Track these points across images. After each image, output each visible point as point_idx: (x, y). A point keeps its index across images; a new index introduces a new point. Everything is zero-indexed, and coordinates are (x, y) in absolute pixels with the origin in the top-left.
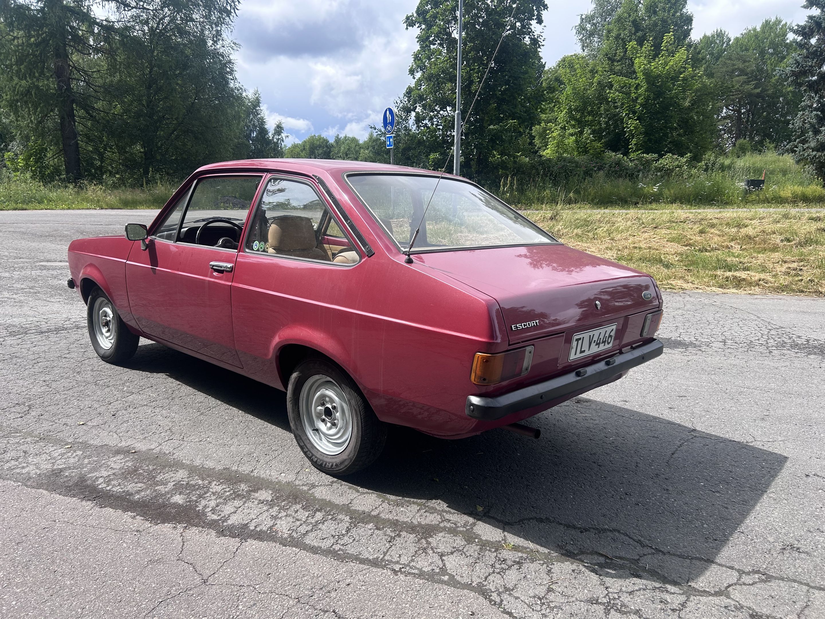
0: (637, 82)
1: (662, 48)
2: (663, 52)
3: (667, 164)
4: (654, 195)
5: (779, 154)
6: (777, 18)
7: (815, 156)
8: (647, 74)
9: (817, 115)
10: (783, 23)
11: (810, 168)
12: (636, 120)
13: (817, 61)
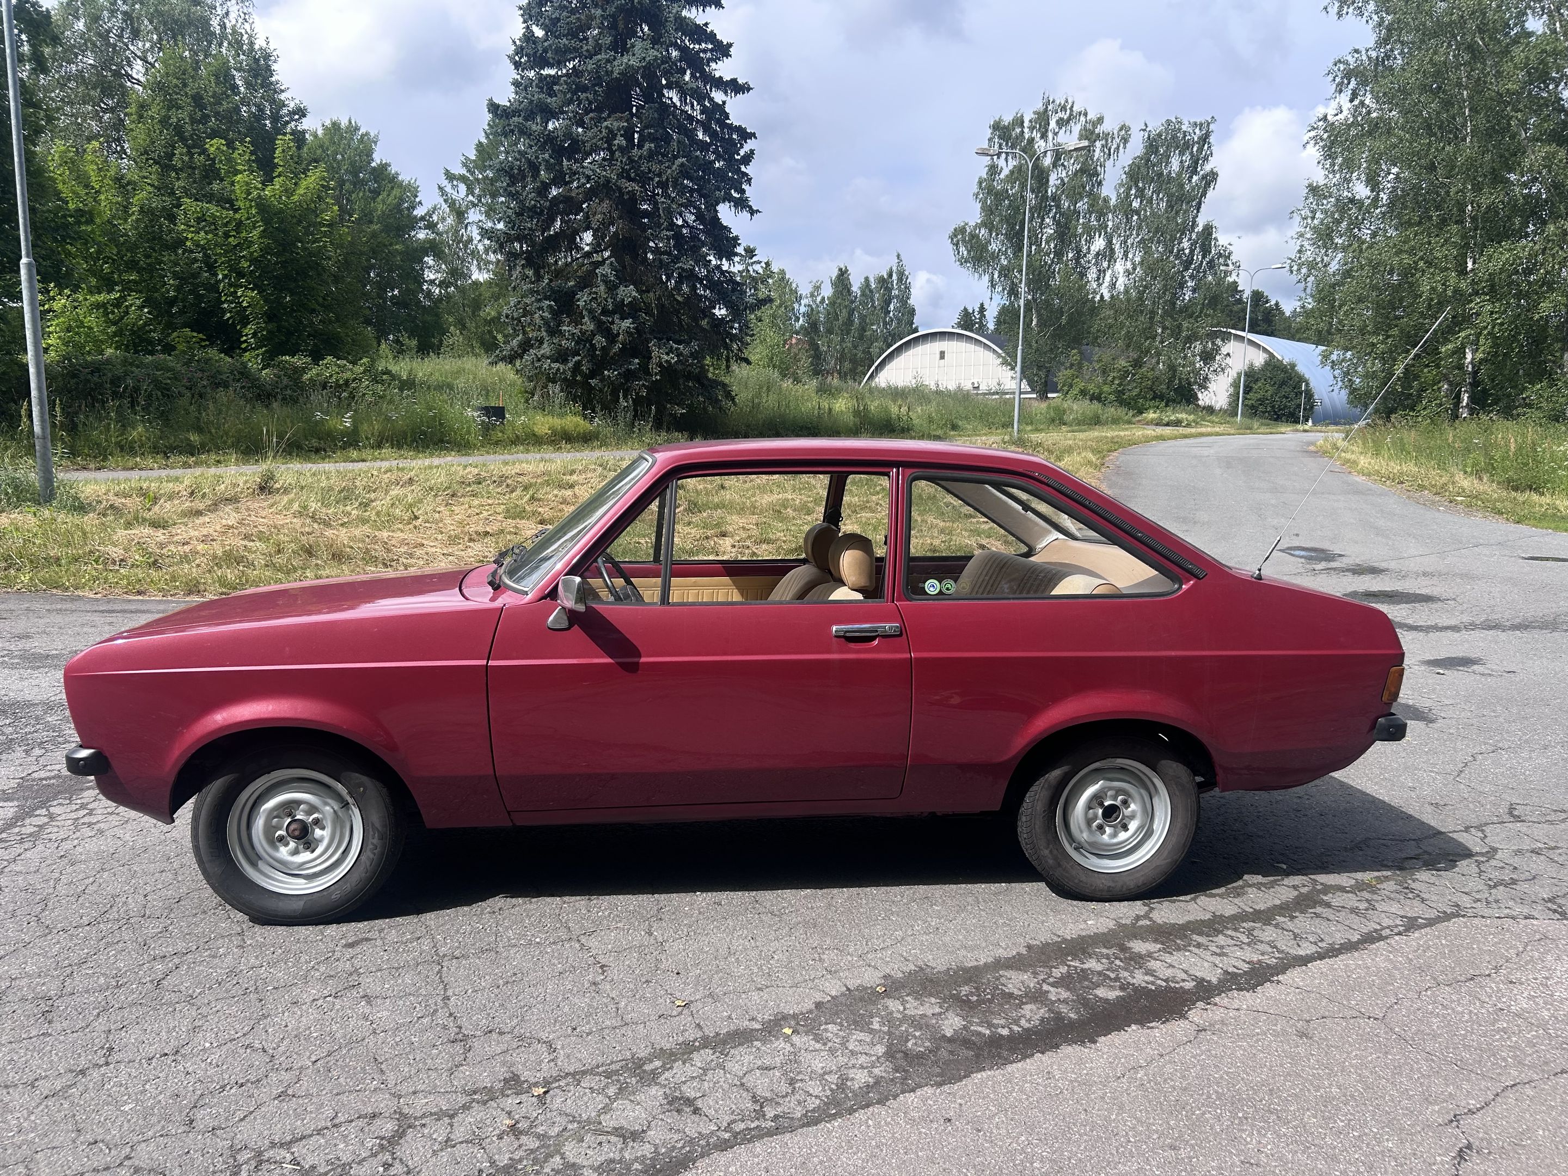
0: (237, 216)
1: (276, 161)
2: (281, 169)
3: (331, 376)
4: (345, 433)
5: (491, 364)
6: (350, 123)
7: (558, 369)
8: (263, 207)
9: (550, 306)
10: (362, 131)
11: (555, 389)
12: (253, 289)
13: (538, 222)
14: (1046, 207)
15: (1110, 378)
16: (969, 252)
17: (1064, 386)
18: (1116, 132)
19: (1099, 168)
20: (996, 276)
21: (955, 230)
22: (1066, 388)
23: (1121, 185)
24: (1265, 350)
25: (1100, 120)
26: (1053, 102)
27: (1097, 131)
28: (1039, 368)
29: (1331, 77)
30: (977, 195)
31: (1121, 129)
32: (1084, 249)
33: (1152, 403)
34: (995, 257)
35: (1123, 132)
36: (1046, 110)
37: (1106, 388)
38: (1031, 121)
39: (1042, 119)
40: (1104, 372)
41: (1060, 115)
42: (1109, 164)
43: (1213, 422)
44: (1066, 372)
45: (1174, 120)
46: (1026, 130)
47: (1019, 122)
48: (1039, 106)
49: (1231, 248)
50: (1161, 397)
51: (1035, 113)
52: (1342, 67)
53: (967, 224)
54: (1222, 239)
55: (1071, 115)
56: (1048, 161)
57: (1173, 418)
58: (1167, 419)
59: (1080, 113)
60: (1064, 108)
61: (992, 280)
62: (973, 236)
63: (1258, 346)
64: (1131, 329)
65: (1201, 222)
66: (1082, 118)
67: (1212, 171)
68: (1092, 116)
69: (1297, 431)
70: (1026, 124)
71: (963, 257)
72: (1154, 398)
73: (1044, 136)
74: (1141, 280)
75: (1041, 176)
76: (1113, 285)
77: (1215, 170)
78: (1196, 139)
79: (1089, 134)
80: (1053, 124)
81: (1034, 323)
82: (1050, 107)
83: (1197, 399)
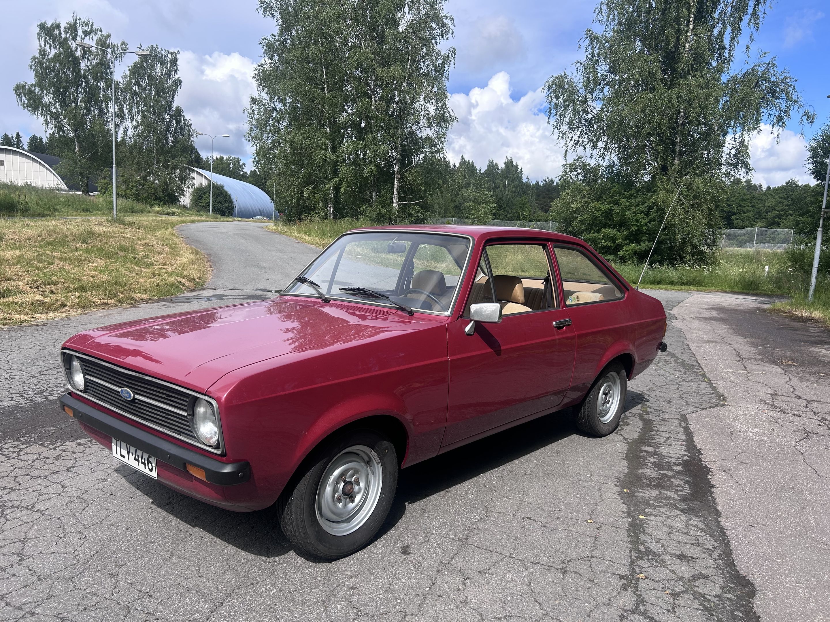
14: (79, 82)
15: (130, 186)
16: (29, 100)
17: (102, 188)
18: (119, 45)
19: (111, 64)
20: (49, 118)
21: (17, 85)
22: (103, 190)
23: (126, 76)
24: (205, 177)
25: (109, 36)
26: (80, 19)
27: (108, 42)
28: (83, 177)
29: (261, 46)
30: (31, 67)
31: (122, 44)
32: (105, 110)
33: (155, 202)
34: (48, 106)
35: (124, 46)
36: (75, 24)
37: (128, 192)
38: (65, 28)
39: (73, 28)
40: (125, 182)
41: (85, 28)
42: (117, 63)
43: (190, 214)
44: (102, 181)
45: (155, 46)
46: (63, 33)
47: (58, 27)
48: (71, 20)
49: (191, 122)
50: (160, 199)
51: (68, 23)
52: (266, 41)
53: (26, 83)
54: (188, 116)
55: (91, 30)
56: (78, 53)
57: (169, 211)
58: (166, 211)
59: (97, 30)
60: (87, 25)
61: (46, 121)
62: (31, 92)
63: (201, 175)
64: (140, 160)
65: (175, 105)
66: (99, 33)
67: (178, 79)
68: (105, 33)
69: (235, 220)
70: (62, 29)
71: (24, 103)
72: (156, 199)
73: (74, 38)
74: (142, 132)
75: (76, 61)
76: (125, 133)
77: (180, 79)
78: (169, 60)
79: (103, 43)
80: (80, 32)
81: (77, 150)
82: (78, 22)
83: (179, 201)
